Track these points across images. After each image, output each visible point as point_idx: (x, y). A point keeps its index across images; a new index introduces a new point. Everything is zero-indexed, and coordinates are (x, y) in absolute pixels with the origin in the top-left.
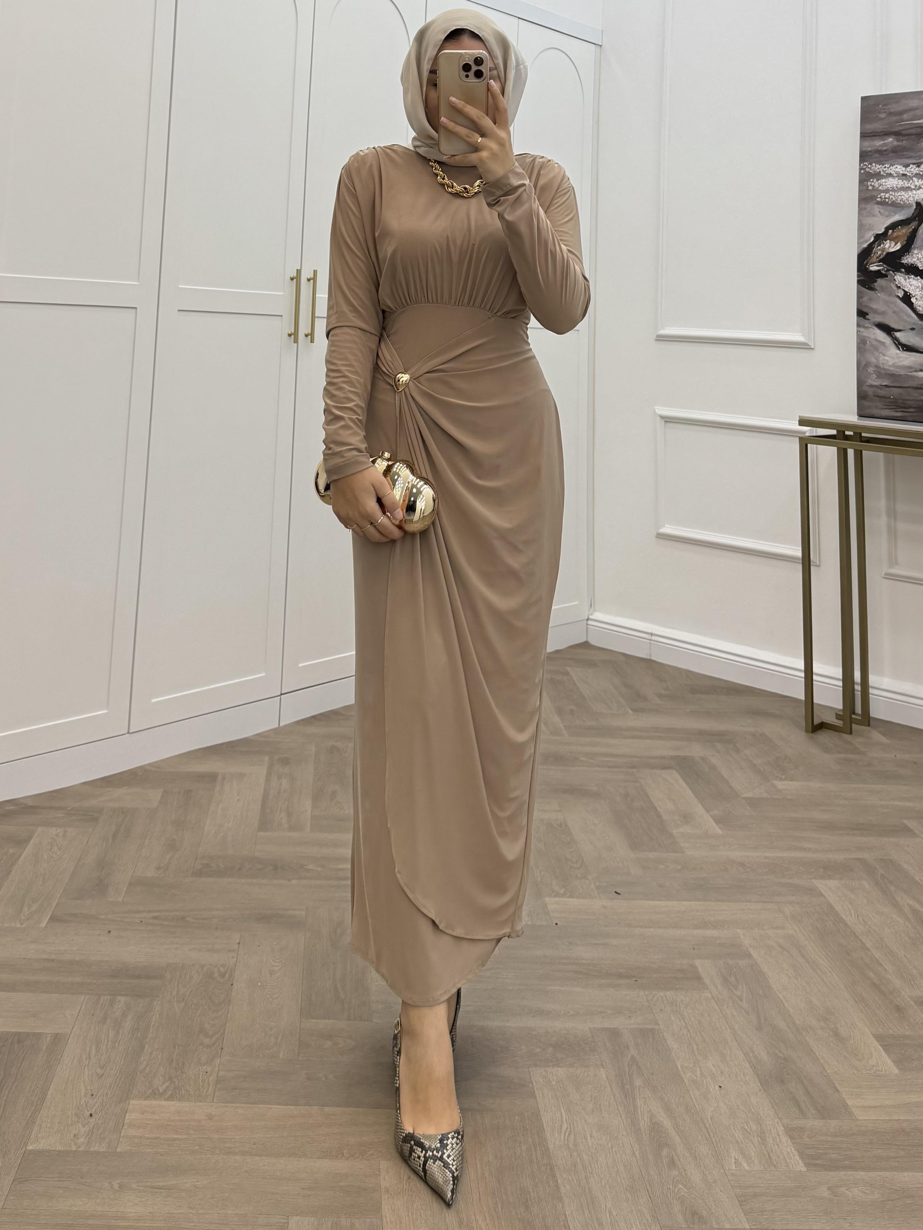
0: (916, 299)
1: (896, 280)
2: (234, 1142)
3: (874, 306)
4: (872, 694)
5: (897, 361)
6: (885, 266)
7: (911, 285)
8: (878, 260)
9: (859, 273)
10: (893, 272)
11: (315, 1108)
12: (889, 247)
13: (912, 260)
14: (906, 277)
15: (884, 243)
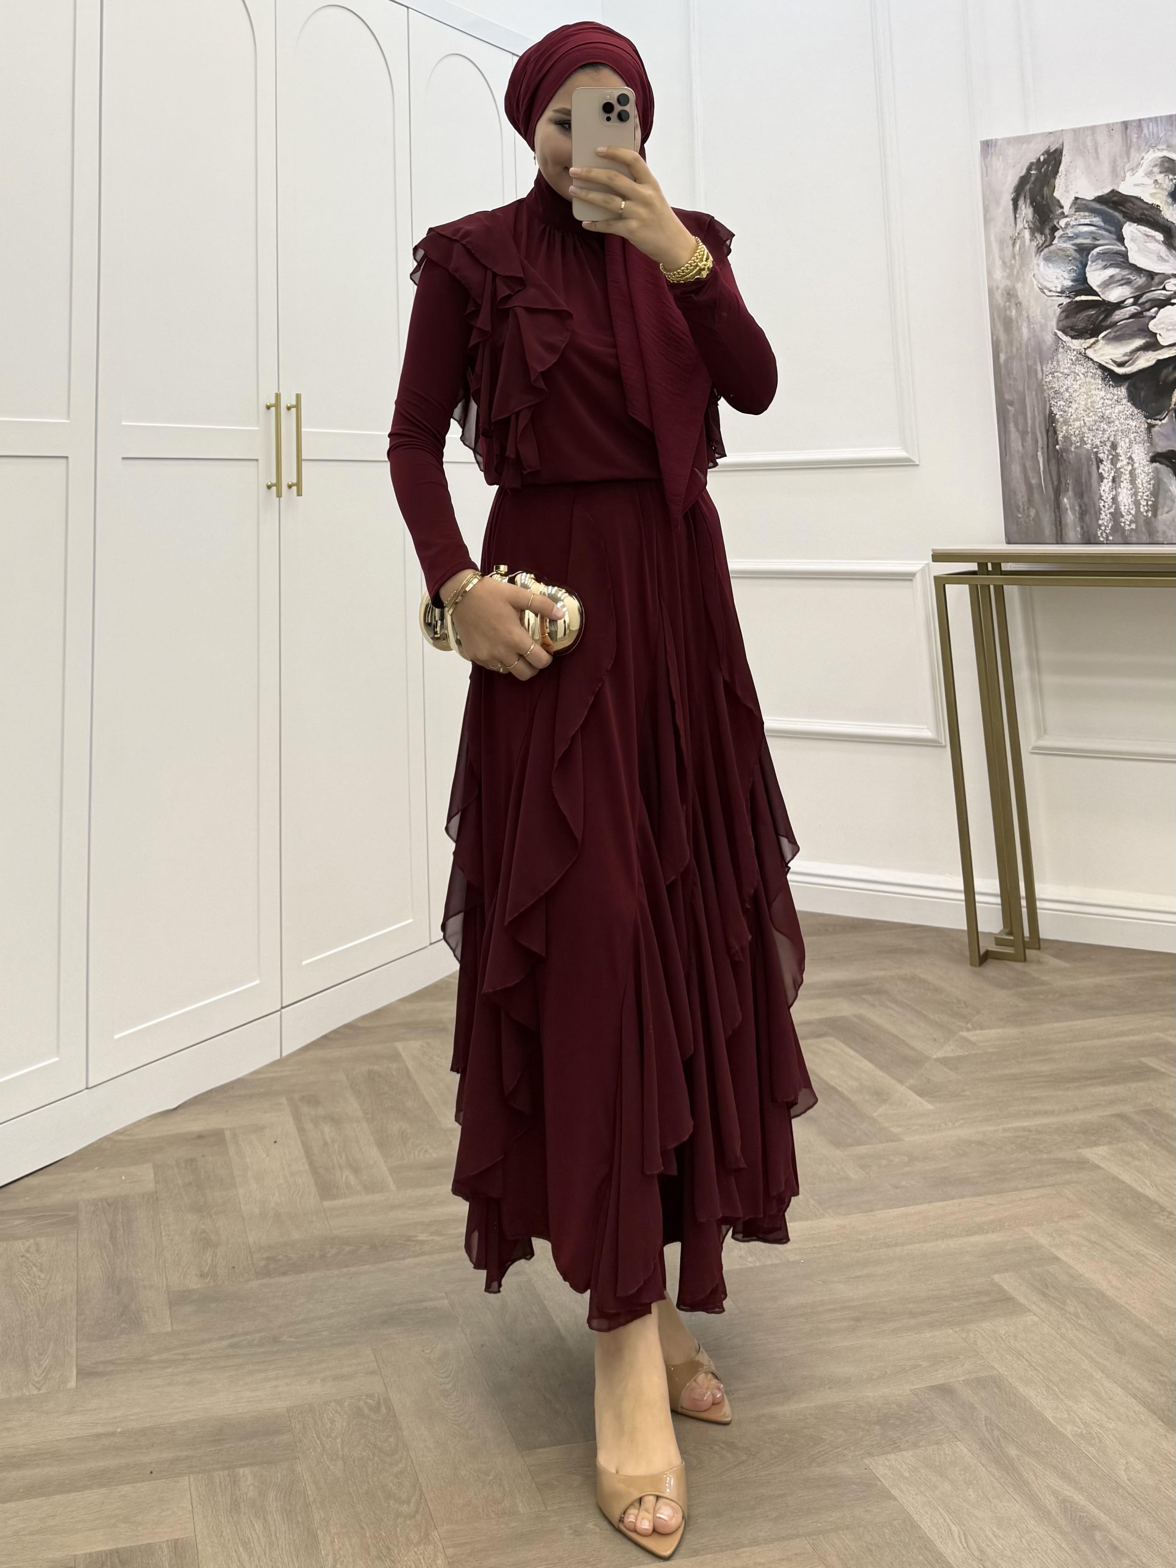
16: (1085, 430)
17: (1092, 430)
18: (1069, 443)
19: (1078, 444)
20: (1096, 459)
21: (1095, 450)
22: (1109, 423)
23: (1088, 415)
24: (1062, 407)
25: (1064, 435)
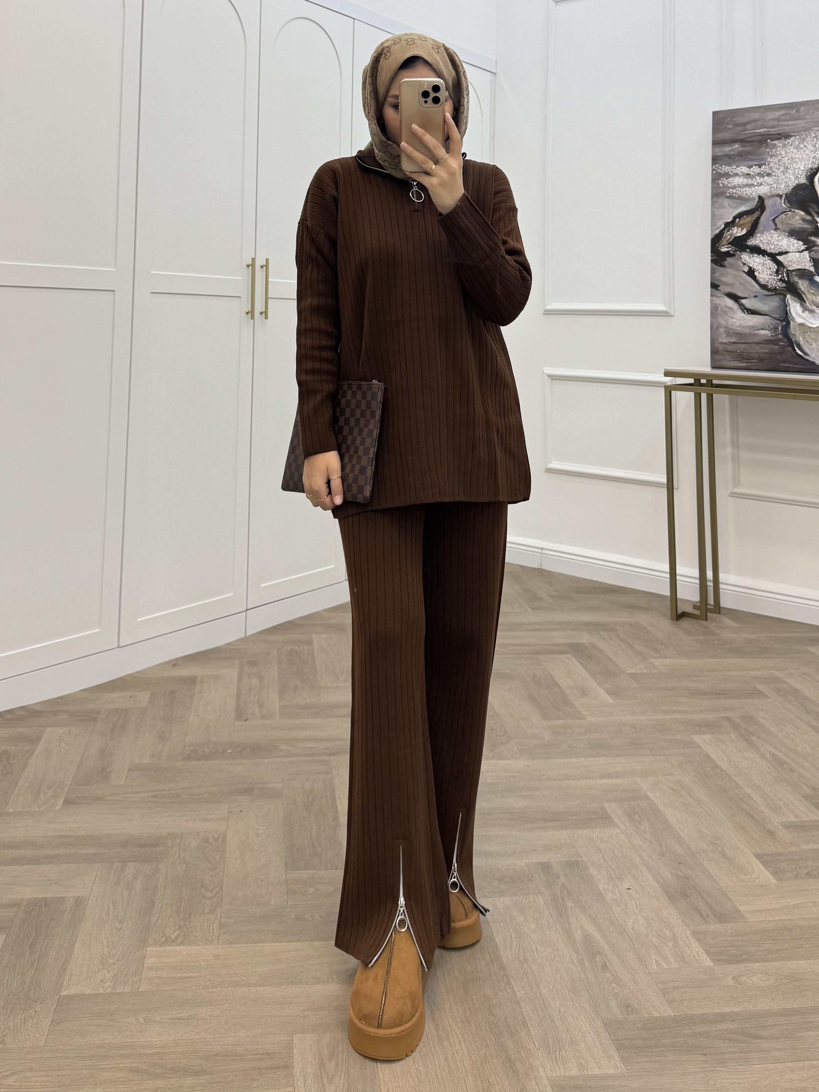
0: (759, 272)
1: (743, 258)
2: (240, 976)
3: (724, 279)
5: (742, 322)
6: (733, 247)
7: (755, 262)
8: (728, 242)
9: (712, 254)
10: (741, 252)
11: (306, 943)
12: (737, 232)
13: (755, 242)
14: (751, 255)
15: (732, 229)
16: (780, 157)
17: (779, 162)
18: (771, 147)
19: (770, 153)
20: (761, 164)
21: (767, 163)
22: (783, 172)
23: (789, 159)
24: (794, 143)
25: (776, 145)
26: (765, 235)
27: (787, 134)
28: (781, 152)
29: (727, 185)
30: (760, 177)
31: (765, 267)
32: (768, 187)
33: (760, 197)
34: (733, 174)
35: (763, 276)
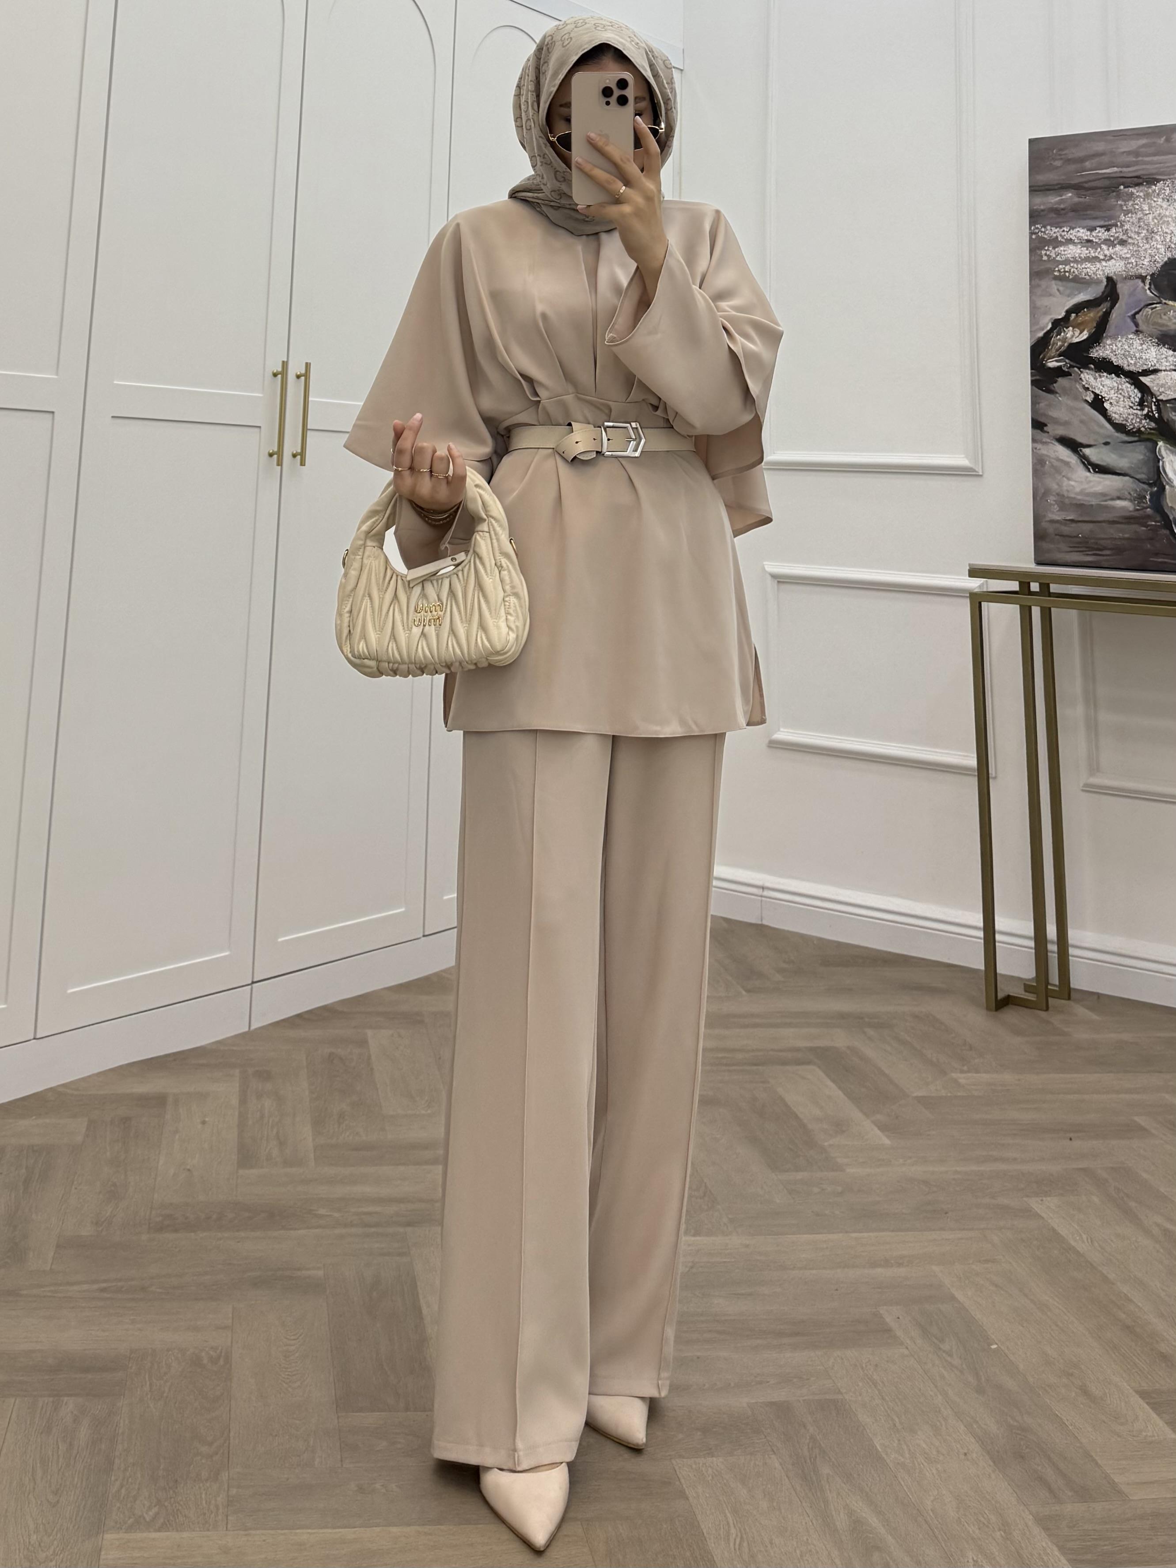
1: (1083, 379)
3: (1054, 414)
4: (1073, 956)
5: (1086, 486)
6: (1067, 361)
7: (1103, 387)
8: (1058, 353)
9: (1033, 371)
10: (1079, 369)
11: (378, 1529)
12: (1072, 336)
13: (1103, 353)
14: (1097, 374)
15: (1065, 331)
16: (1140, 215)
17: (1139, 222)
18: (1125, 198)
19: (1125, 208)
20: (1110, 225)
21: (1119, 223)
22: (1147, 239)
23: (1155, 218)
24: (1163, 192)
25: (1134, 194)
26: (1120, 341)
27: (1152, 177)
28: (1143, 205)
29: (1054, 258)
30: (1109, 246)
31: (1121, 394)
32: (1122, 263)
33: (1109, 279)
34: (1064, 241)
35: (1119, 411)
